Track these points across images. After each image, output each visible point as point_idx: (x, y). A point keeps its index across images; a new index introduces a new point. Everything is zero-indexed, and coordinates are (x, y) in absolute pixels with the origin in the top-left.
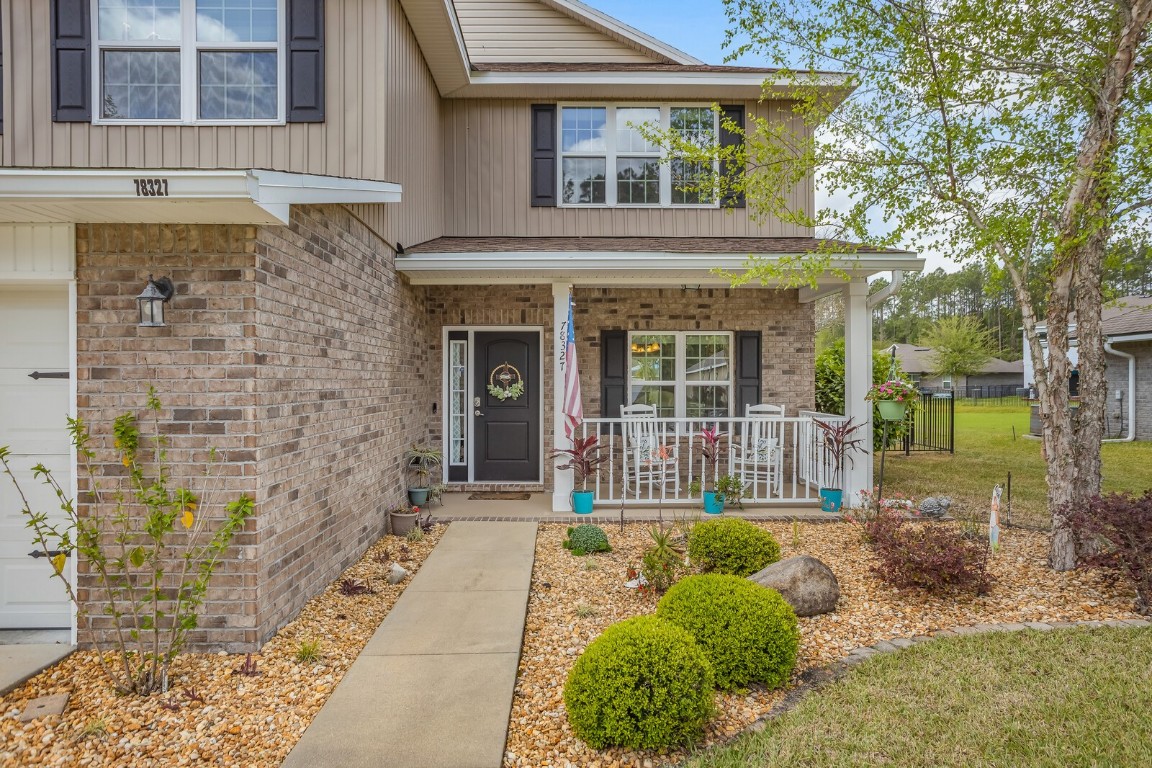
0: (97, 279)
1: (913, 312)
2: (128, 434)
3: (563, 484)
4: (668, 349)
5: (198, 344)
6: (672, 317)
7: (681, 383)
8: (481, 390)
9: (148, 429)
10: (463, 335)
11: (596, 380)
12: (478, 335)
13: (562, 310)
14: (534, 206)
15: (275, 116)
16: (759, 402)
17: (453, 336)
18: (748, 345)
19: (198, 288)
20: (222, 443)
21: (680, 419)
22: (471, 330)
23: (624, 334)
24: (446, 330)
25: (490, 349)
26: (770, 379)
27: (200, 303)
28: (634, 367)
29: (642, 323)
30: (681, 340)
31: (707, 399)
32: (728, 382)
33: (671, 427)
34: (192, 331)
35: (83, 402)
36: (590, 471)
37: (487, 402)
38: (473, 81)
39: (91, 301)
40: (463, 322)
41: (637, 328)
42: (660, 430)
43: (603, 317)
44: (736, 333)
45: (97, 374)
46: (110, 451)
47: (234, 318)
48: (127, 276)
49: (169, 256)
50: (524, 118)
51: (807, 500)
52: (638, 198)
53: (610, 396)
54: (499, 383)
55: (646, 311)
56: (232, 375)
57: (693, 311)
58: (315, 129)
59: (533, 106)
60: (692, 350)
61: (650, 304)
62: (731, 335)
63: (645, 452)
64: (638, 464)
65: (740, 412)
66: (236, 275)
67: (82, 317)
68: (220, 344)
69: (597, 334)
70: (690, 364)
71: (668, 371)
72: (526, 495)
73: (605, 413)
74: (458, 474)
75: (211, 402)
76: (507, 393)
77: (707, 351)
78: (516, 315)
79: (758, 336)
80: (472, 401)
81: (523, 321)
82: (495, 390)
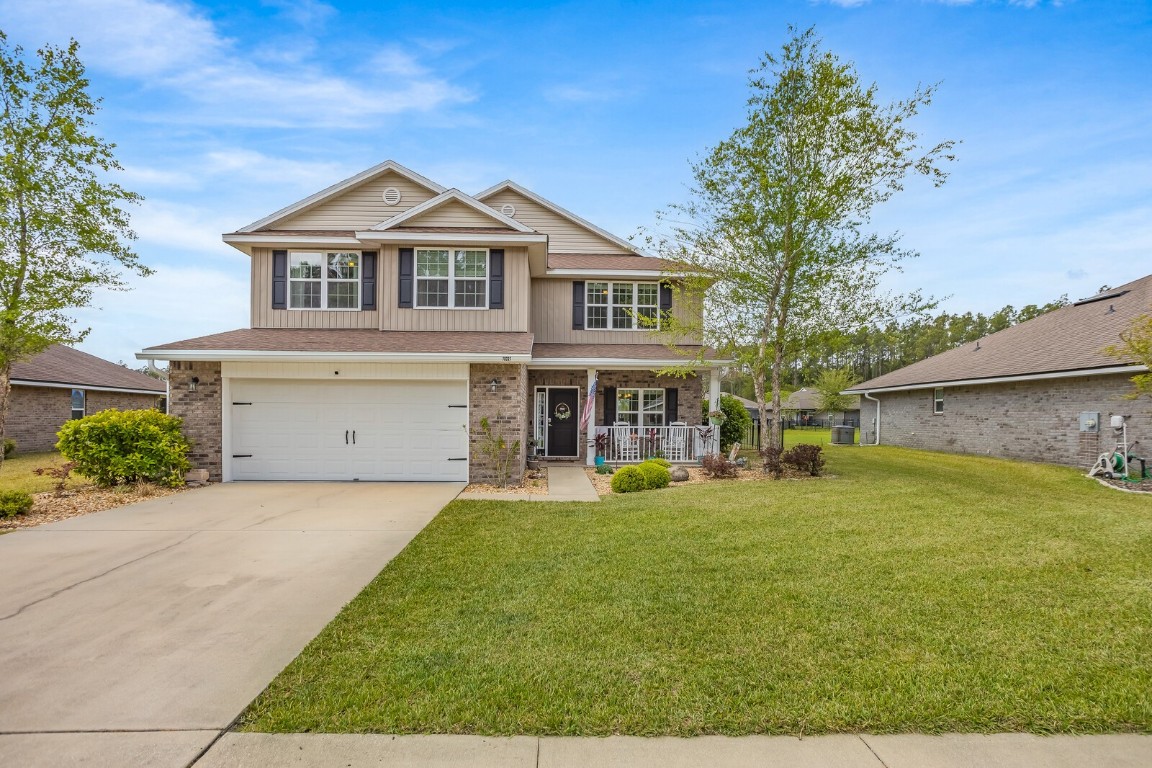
0: (476, 379)
1: (820, 363)
2: (484, 424)
3: (591, 453)
4: (635, 396)
5: (504, 398)
6: (638, 382)
7: (641, 412)
8: (551, 415)
9: (489, 422)
10: (544, 390)
11: (602, 411)
12: (550, 389)
13: (592, 381)
14: (574, 329)
15: (484, 306)
16: (676, 420)
17: (539, 390)
18: (672, 394)
19: (504, 382)
20: (511, 426)
21: (641, 427)
22: (547, 387)
23: (615, 390)
24: (536, 387)
25: (555, 396)
26: (681, 411)
27: (504, 386)
28: (619, 403)
29: (623, 384)
30: (641, 392)
31: (653, 419)
32: (663, 412)
33: (636, 430)
34: (502, 394)
35: (471, 414)
36: (603, 448)
37: (554, 420)
38: (548, 273)
39: (473, 385)
40: (544, 384)
41: (621, 386)
42: (631, 433)
43: (605, 381)
44: (667, 389)
45: (475, 406)
46: (478, 428)
47: (515, 390)
48: (484, 378)
49: (496, 373)
50: (570, 287)
51: (692, 461)
52: (622, 326)
53: (608, 417)
54: (559, 411)
55: (625, 379)
56: (514, 407)
57: (647, 379)
58: (500, 311)
59: (574, 282)
60: (646, 397)
61: (627, 377)
62: (664, 390)
63: (625, 443)
64: (622, 447)
65: (667, 424)
66: (515, 378)
67: (471, 390)
68: (510, 398)
69: (603, 389)
70: (646, 404)
71: (635, 406)
72: (572, 461)
73: (606, 424)
74: (541, 452)
75: (507, 414)
76: (563, 417)
77: (653, 397)
78: (568, 381)
79: (676, 390)
80: (548, 420)
81: (571, 384)
82: (558, 415)
